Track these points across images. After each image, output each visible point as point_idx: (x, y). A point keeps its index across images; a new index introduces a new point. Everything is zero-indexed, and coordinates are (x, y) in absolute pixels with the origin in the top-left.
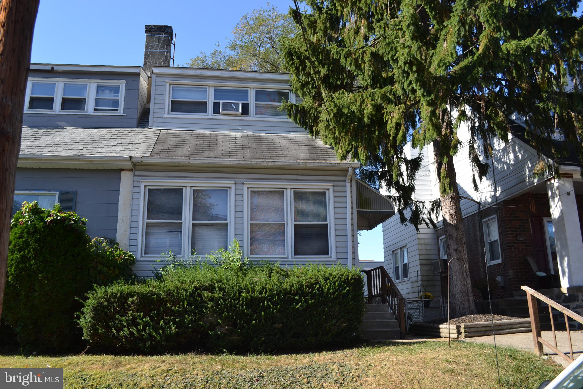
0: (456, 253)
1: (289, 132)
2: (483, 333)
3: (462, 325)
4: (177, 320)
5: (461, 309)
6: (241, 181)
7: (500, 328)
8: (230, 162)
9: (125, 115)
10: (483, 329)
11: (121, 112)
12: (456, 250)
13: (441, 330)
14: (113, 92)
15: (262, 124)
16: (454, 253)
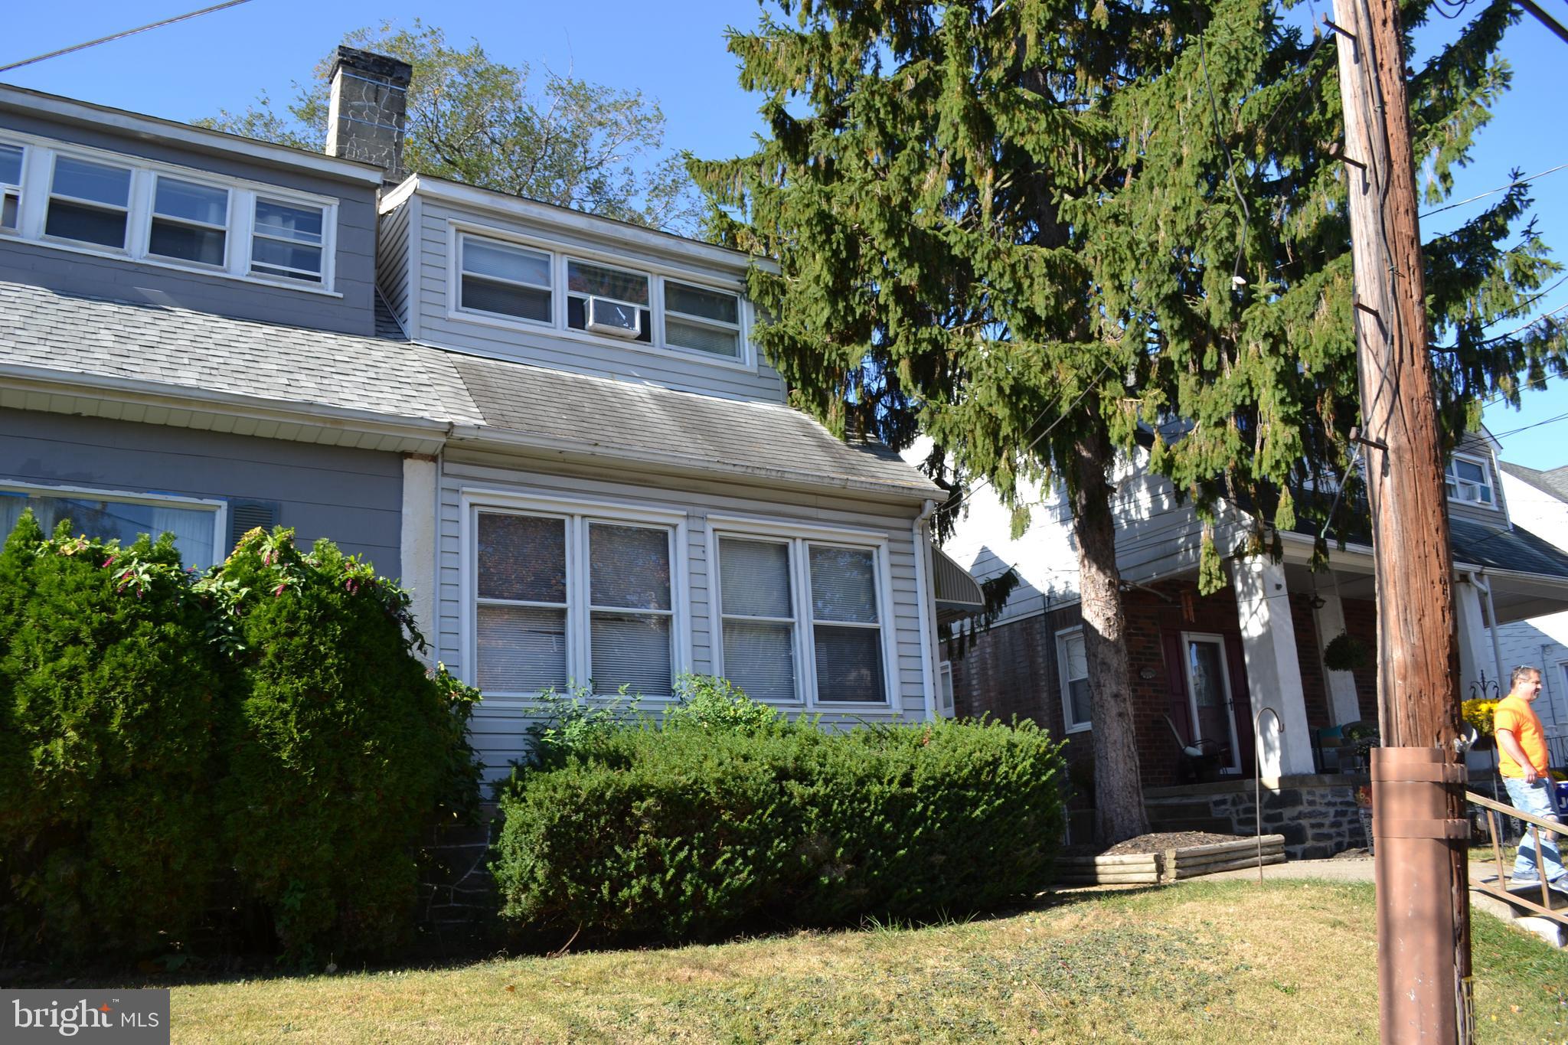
0: (1116, 701)
1: (745, 397)
2: (1203, 868)
3: (1170, 855)
4: (749, 853)
5: (1126, 822)
6: (699, 511)
7: (1229, 856)
8: (687, 462)
9: (340, 295)
10: (1203, 860)
11: (328, 285)
12: (1116, 696)
13: (1100, 869)
14: (293, 223)
15: (684, 369)
16: (1112, 702)
